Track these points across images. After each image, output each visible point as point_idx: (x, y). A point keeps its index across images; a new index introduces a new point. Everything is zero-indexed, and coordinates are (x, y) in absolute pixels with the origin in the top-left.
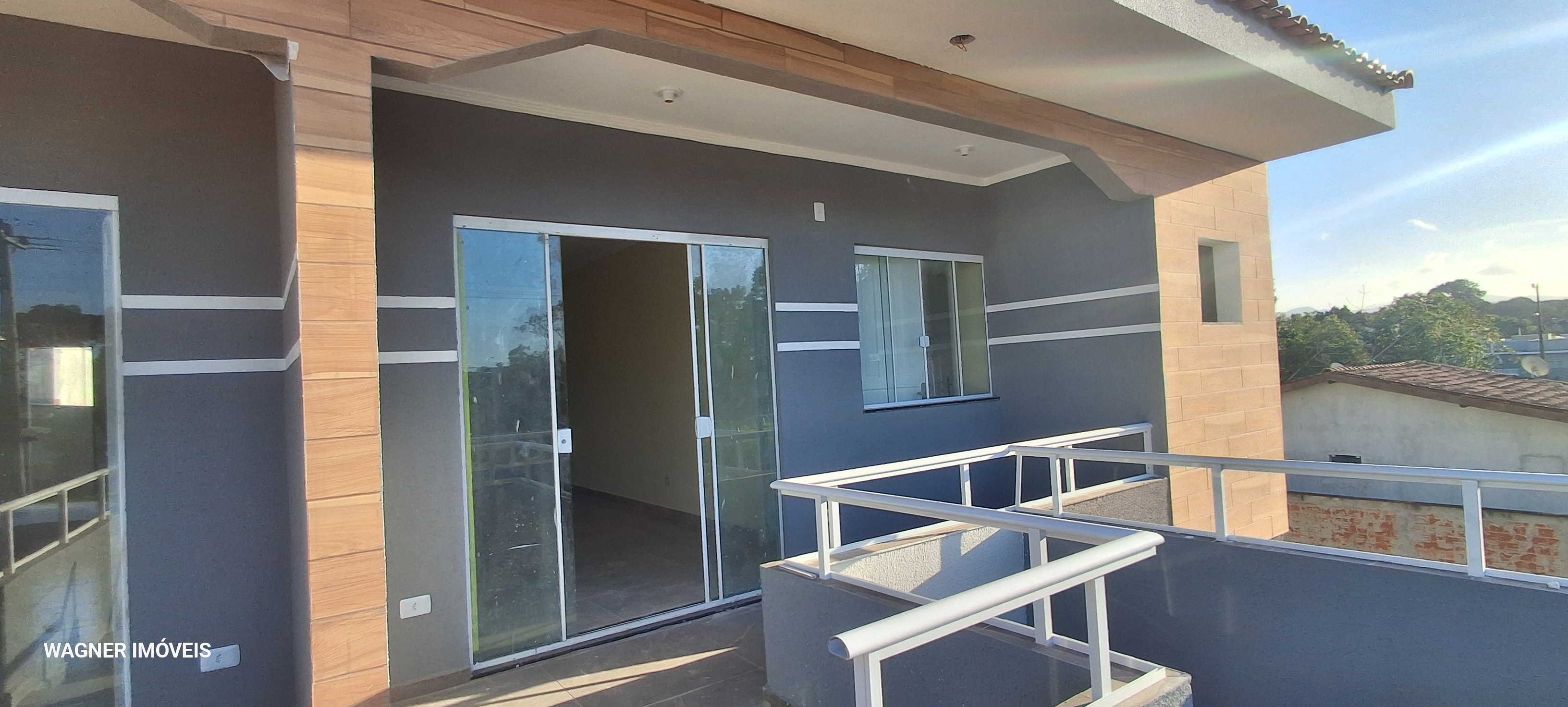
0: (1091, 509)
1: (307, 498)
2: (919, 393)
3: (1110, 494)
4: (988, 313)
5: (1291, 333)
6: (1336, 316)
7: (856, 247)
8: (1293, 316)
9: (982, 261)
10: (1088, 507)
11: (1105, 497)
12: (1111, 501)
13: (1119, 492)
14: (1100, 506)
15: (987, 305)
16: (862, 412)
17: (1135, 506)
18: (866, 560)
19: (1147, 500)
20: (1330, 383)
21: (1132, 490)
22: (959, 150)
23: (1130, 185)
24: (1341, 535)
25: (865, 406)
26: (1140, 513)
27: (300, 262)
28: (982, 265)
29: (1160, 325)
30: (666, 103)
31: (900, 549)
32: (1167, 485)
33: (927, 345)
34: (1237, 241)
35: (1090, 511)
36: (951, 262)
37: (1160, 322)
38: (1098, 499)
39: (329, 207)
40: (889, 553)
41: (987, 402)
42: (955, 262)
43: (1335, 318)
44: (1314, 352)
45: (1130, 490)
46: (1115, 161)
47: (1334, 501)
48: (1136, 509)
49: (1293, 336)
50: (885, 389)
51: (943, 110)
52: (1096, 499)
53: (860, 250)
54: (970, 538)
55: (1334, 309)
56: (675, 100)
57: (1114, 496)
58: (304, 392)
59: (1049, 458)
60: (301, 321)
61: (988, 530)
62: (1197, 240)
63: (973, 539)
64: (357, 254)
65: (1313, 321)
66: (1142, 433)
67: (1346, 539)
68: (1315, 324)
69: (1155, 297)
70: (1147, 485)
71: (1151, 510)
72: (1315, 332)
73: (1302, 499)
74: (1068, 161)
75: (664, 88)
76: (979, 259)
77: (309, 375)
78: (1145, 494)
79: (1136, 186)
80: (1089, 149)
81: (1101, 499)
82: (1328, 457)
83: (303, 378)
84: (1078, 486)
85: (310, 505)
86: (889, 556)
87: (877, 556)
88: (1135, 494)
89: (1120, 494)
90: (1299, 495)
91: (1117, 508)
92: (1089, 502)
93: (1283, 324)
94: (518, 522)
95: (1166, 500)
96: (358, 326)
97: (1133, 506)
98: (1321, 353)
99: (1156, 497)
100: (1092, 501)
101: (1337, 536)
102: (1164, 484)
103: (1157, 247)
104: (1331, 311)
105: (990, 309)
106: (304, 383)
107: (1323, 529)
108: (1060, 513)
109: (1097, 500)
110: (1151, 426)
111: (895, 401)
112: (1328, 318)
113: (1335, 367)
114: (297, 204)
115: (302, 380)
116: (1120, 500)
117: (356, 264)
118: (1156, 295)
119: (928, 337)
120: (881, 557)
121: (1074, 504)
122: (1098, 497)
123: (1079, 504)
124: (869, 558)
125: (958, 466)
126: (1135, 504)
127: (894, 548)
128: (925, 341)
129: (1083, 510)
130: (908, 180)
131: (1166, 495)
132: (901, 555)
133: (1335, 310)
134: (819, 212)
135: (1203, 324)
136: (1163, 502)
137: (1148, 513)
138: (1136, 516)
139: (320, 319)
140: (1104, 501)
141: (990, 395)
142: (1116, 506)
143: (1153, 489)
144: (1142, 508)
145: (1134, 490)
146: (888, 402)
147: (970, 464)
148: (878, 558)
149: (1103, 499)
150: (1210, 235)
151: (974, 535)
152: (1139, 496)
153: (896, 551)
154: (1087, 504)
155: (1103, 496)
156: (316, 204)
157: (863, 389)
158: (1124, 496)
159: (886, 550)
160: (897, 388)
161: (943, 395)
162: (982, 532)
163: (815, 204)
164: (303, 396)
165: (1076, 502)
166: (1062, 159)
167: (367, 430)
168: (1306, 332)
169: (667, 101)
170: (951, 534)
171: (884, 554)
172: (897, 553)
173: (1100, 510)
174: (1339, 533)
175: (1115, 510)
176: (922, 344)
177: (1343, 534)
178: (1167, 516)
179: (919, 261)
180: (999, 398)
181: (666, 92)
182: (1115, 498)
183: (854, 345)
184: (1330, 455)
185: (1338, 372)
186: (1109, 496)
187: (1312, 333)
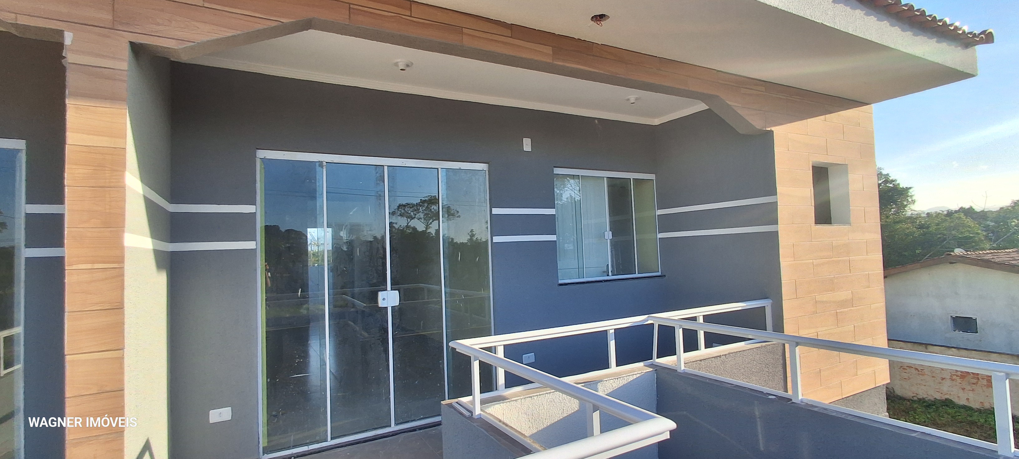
0: (716, 364)
1: (66, 353)
2: (604, 272)
3: (732, 353)
4: (658, 215)
5: (926, 225)
6: (963, 214)
7: (555, 169)
8: (928, 214)
9: (654, 178)
10: (712, 363)
11: (727, 355)
12: (733, 358)
13: (740, 351)
14: (723, 362)
15: (657, 210)
16: (557, 285)
17: (754, 362)
18: (521, 401)
19: (764, 358)
20: (950, 264)
21: (752, 350)
22: (628, 100)
23: (754, 123)
24: (957, 376)
25: (559, 281)
26: (758, 367)
27: (67, 186)
28: (655, 181)
29: (778, 227)
30: (401, 71)
31: (550, 393)
32: (782, 347)
33: (610, 237)
34: (846, 163)
35: (715, 366)
36: (630, 179)
37: (778, 224)
38: (722, 357)
39: (92, 148)
40: (541, 396)
41: (656, 279)
42: (633, 179)
43: (962, 215)
44: (945, 240)
45: (750, 350)
46: (740, 105)
47: (952, 351)
48: (755, 364)
49: (928, 228)
50: (577, 268)
51: (597, 71)
52: (720, 356)
53: (557, 171)
54: (610, 385)
55: (961, 208)
56: (407, 69)
57: (735, 355)
58: (66, 278)
59: (674, 327)
60: (67, 228)
61: (625, 379)
62: (811, 163)
63: (613, 386)
64: (112, 180)
65: (944, 218)
66: (765, 307)
67: (962, 380)
68: (946, 220)
69: (774, 205)
70: (765, 346)
71: (767, 365)
72: (946, 224)
73: (926, 348)
74: (707, 107)
75: (399, 60)
76: (652, 177)
77: (71, 266)
78: (763, 353)
79: (757, 123)
80: (718, 96)
81: (724, 356)
82: (950, 317)
83: (66, 268)
84: (707, 347)
85: (68, 358)
86: (541, 398)
87: (531, 398)
88: (754, 353)
89: (741, 353)
90: (924, 346)
91: (738, 363)
92: (713, 359)
93: (920, 219)
94: (298, 358)
95: (781, 358)
96: (111, 231)
97: (752, 362)
98: (950, 240)
99: (772, 355)
100: (716, 358)
101: (955, 377)
102: (780, 346)
103: (776, 169)
104: (959, 210)
105: (660, 212)
106: (67, 272)
107: (942, 371)
108: (682, 369)
109: (720, 358)
110: (771, 301)
111: (584, 278)
112: (956, 215)
113: (958, 251)
114: (67, 146)
115: (65, 270)
116: (741, 358)
117: (111, 187)
118: (776, 203)
119: (611, 232)
120: (534, 398)
121: (701, 360)
122: (722, 355)
123: (705, 360)
124: (524, 400)
125: (606, 331)
126: (754, 360)
127: (545, 392)
128: (609, 235)
129: (708, 364)
130: (596, 121)
131: (781, 354)
132: (551, 397)
133: (962, 210)
134: (527, 145)
135: (815, 226)
136: (778, 359)
137: (765, 367)
138: (754, 370)
139: (81, 226)
140: (727, 358)
141: (659, 274)
142: (738, 362)
143: (769, 350)
144: (761, 364)
145: (753, 350)
146: (579, 278)
147: (615, 329)
148: (532, 399)
149: (726, 357)
150: (822, 159)
151: (614, 383)
152: (757, 354)
153: (547, 394)
154: (712, 361)
155: (726, 355)
156: (82, 145)
157: (558, 268)
158: (745, 354)
159: (538, 394)
160: (585, 268)
161: (622, 274)
162: (620, 381)
163: (524, 139)
164: (66, 281)
165: (702, 359)
166: (701, 106)
167: (115, 305)
168: (938, 225)
169: (401, 70)
170: (594, 382)
171: (537, 397)
172: (547, 396)
173: (723, 365)
174: (955, 375)
175: (736, 365)
176: (606, 237)
177: (959, 375)
178: (782, 370)
179: (605, 178)
180: (665, 276)
181: (401, 63)
182: (736, 356)
183: (553, 238)
184: (951, 316)
185: (958, 256)
186: (731, 355)
187: (943, 226)
